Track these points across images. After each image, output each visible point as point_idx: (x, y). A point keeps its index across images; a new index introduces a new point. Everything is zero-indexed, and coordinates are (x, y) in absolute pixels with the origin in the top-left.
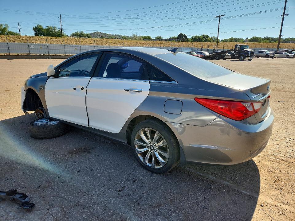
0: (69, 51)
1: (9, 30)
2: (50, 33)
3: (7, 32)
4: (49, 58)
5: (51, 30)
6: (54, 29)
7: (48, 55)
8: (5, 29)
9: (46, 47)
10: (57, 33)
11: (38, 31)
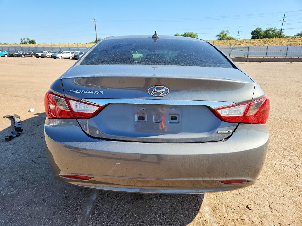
0: (271, 53)
1: (229, 35)
2: (267, 35)
3: (227, 37)
4: (246, 61)
5: (270, 32)
6: (273, 31)
7: (246, 57)
8: (226, 35)
9: (246, 50)
10: (276, 34)
11: (256, 34)
